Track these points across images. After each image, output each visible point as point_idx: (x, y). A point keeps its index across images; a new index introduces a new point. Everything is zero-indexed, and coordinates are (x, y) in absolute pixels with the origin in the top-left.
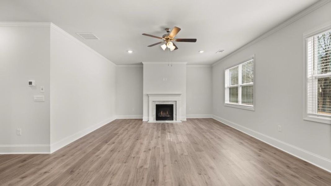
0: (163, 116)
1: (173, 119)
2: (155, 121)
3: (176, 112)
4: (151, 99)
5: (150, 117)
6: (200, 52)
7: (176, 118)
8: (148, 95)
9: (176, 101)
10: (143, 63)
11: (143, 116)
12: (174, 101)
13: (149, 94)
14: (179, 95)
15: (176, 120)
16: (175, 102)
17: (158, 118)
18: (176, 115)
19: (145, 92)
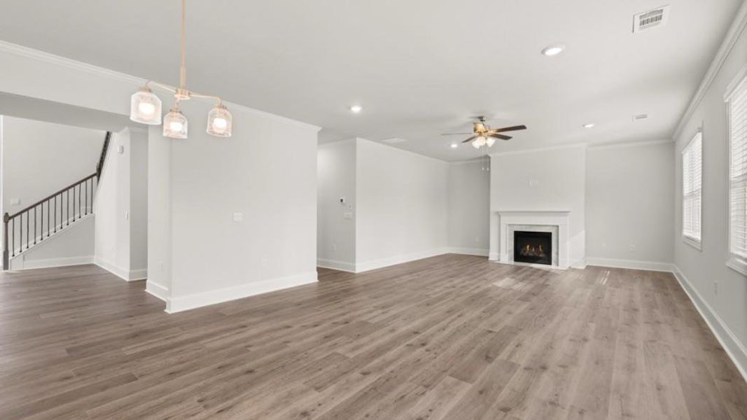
0: (530, 254)
1: (550, 263)
2: (513, 262)
3: (558, 248)
4: (505, 220)
5: (501, 254)
6: (587, 126)
7: (558, 259)
8: (498, 214)
9: (558, 226)
10: (490, 155)
11: (489, 252)
12: (554, 226)
13: (502, 212)
14: (565, 213)
15: (558, 265)
16: (556, 228)
17: (518, 256)
18: (557, 254)
19: (493, 208)
